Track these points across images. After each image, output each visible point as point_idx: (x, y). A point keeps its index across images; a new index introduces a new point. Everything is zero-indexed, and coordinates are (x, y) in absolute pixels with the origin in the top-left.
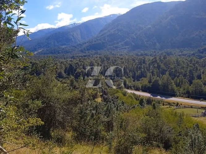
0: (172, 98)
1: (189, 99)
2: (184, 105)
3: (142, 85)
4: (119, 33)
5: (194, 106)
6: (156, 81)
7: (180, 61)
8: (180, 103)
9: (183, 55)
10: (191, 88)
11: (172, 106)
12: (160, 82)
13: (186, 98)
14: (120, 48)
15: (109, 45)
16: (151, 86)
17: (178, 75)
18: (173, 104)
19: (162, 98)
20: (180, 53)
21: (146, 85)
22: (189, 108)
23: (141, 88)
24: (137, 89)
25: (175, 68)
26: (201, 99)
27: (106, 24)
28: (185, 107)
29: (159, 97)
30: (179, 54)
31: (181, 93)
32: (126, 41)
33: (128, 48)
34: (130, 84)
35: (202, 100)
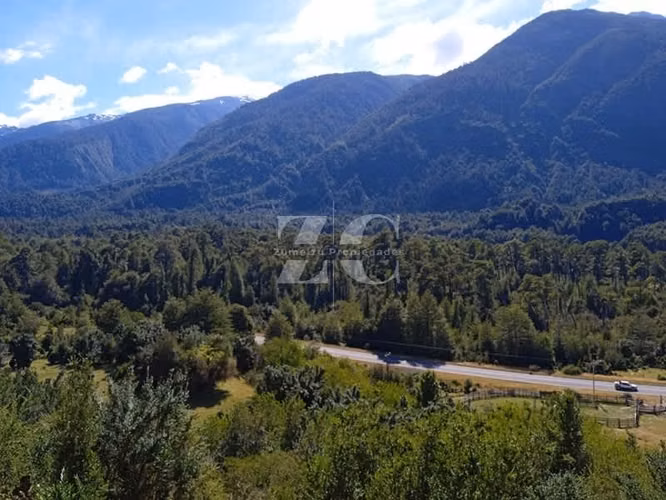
0: (444, 364)
1: (495, 367)
2: (486, 386)
3: (344, 325)
4: (249, 158)
5: (519, 390)
6: (393, 312)
7: (439, 249)
8: (474, 382)
9: (441, 233)
10: (497, 334)
11: (453, 391)
12: (404, 316)
13: (486, 366)
14: (253, 206)
15: (217, 194)
16: (375, 328)
17: (448, 291)
18: (454, 387)
19: (415, 365)
20: (432, 228)
21: (357, 325)
22: (504, 396)
23: (341, 335)
24: (331, 340)
26: (532, 367)
28: (492, 394)
29: (404, 364)
30: (429, 230)
31: (467, 347)
32: (269, 182)
33: (276, 206)
34: (305, 323)
35: (533, 370)
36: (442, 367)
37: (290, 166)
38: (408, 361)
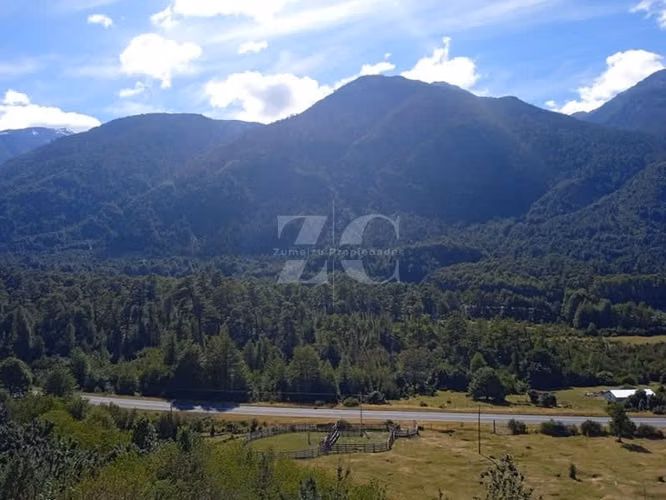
0: (237, 406)
1: (286, 405)
2: (272, 424)
3: (141, 373)
4: (63, 195)
5: (299, 425)
6: (191, 357)
7: (258, 292)
8: (261, 421)
9: (267, 274)
10: (290, 372)
11: (240, 432)
12: (203, 360)
13: (278, 404)
14: (66, 246)
15: (21, 233)
16: (172, 374)
17: (254, 333)
18: (241, 428)
19: (208, 409)
20: (260, 270)
21: (156, 373)
22: (285, 432)
23: (138, 385)
24: (125, 390)
25: (245, 312)
26: (317, 402)
27: (11, 156)
28: (276, 432)
29: (198, 409)
30: (256, 272)
31: (263, 388)
32: (85, 222)
33: (93, 247)
34: (98, 375)
35: (319, 405)
36: (236, 409)
37: (112, 204)
38: (203, 406)
